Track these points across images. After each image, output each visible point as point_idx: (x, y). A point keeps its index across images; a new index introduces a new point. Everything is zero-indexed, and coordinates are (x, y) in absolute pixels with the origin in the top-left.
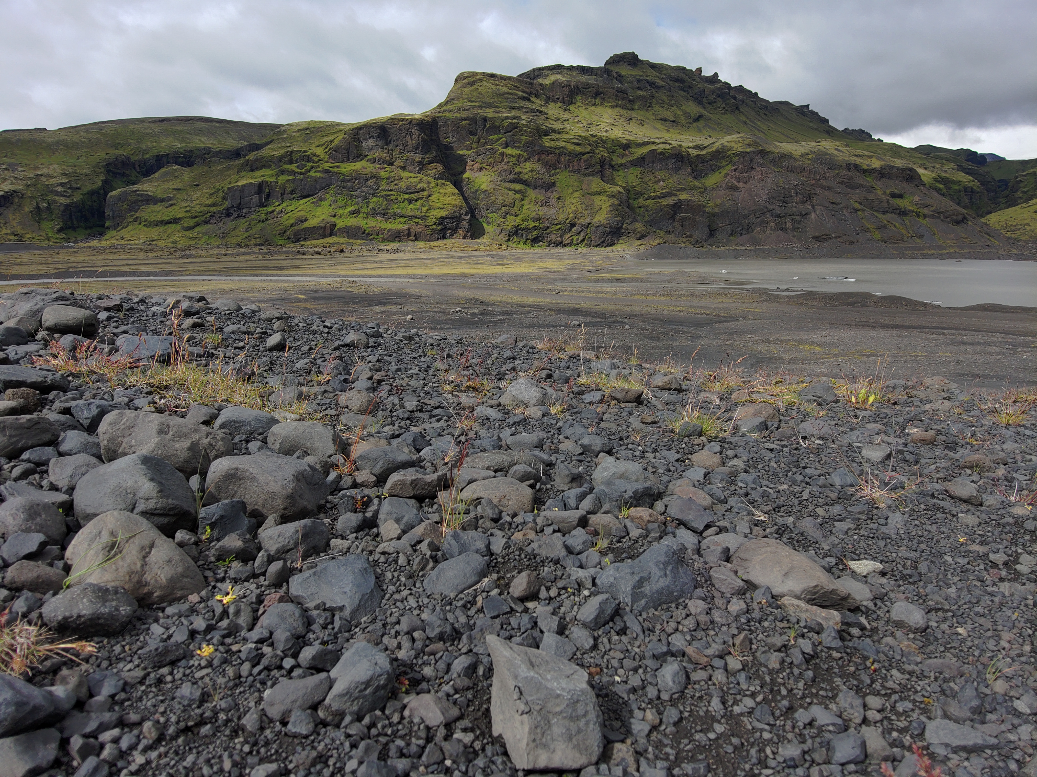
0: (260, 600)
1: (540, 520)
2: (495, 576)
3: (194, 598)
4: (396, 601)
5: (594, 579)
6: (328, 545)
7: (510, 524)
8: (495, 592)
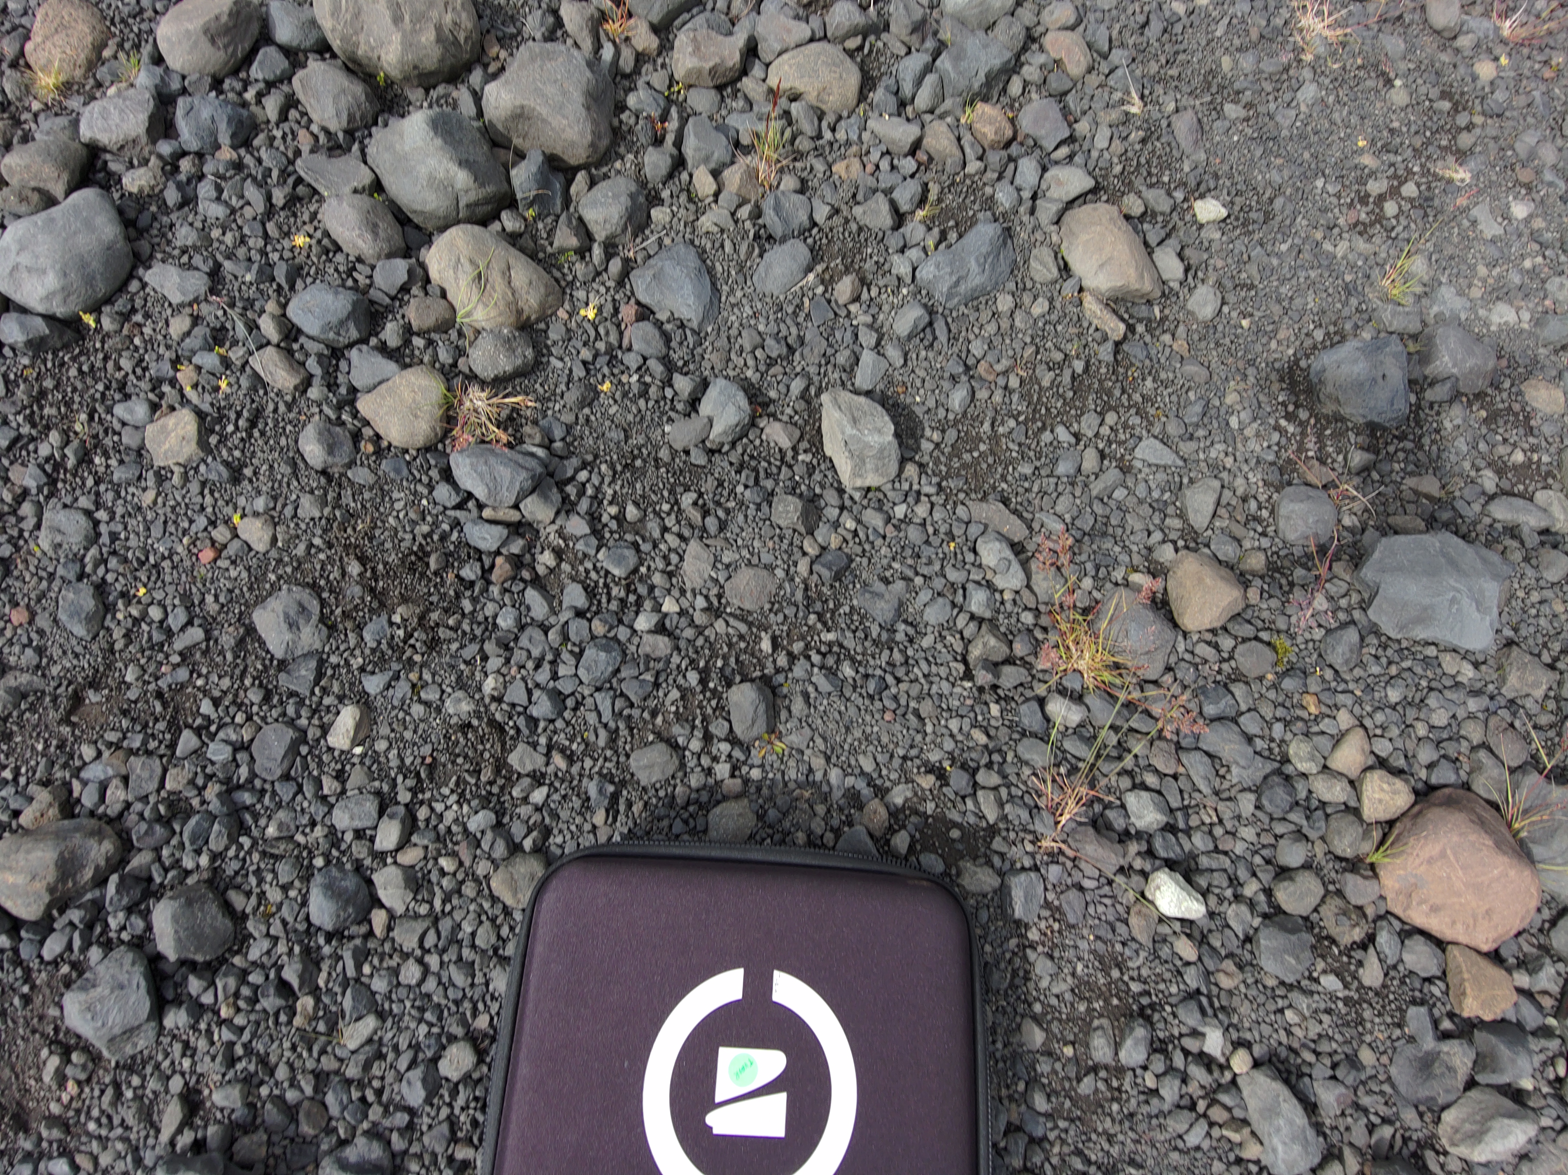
0: (616, 311)
1: (866, 136)
2: (819, 268)
3: (562, 314)
4: (733, 306)
5: (914, 270)
6: (649, 216)
7: (831, 144)
8: (820, 290)
